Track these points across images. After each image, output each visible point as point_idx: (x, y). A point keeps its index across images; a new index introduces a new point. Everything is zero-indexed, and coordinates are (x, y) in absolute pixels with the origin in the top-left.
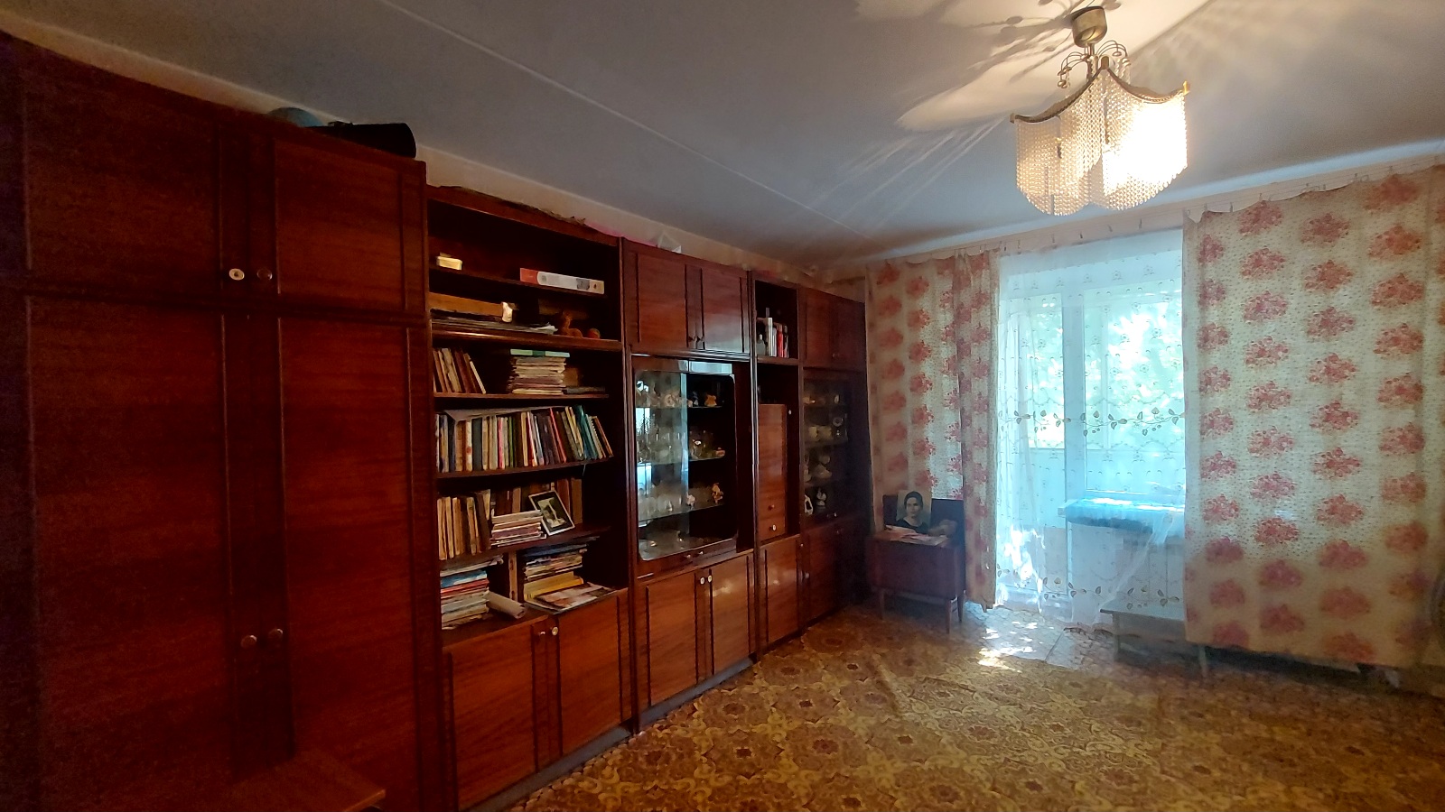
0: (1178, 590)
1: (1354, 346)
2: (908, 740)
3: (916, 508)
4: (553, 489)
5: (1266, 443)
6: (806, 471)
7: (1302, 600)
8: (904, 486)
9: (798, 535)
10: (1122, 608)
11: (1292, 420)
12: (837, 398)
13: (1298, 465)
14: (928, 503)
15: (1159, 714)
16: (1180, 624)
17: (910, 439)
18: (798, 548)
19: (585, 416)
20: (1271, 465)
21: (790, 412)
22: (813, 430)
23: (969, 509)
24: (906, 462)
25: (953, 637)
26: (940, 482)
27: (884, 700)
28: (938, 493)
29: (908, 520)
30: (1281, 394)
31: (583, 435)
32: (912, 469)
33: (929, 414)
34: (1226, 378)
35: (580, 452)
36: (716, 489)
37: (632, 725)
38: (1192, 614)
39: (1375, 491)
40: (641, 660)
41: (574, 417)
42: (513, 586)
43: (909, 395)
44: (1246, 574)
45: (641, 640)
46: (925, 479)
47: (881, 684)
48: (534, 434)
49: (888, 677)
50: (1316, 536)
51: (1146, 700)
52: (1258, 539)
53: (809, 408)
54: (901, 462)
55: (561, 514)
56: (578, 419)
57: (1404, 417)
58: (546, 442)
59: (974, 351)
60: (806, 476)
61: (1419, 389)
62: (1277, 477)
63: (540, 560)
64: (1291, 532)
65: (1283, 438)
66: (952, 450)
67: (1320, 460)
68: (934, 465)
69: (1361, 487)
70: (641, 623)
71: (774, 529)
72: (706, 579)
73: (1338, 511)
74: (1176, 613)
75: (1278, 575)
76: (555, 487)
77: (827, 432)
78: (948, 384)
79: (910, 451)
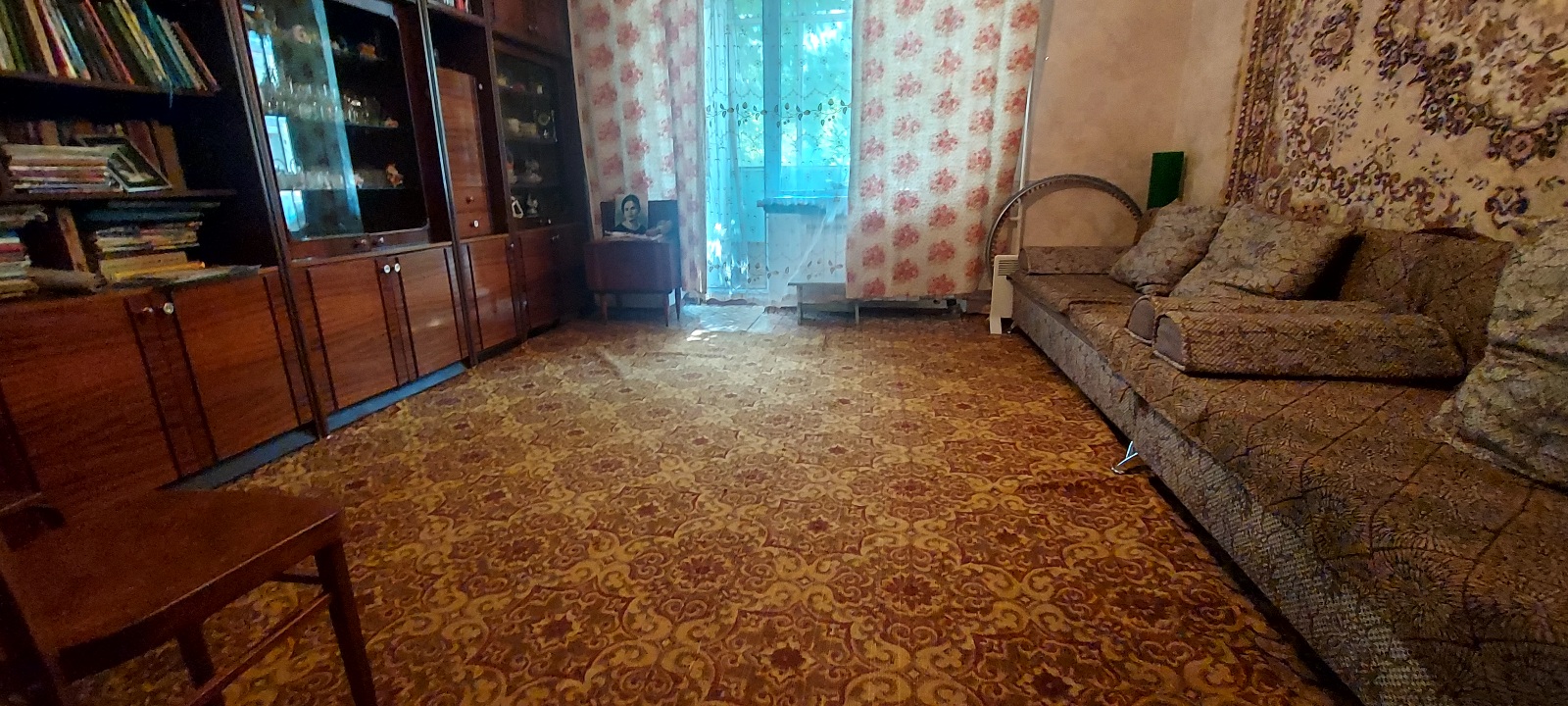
0: (842, 259)
1: (961, 42)
2: (628, 390)
3: (634, 211)
4: (120, 134)
5: (904, 127)
6: (510, 171)
7: (917, 254)
8: (621, 191)
9: (506, 235)
10: (804, 280)
11: (919, 106)
12: (540, 90)
13: (921, 146)
14: (644, 204)
15: (825, 345)
16: (842, 286)
17: (624, 137)
18: (508, 248)
19: (155, 17)
20: (906, 146)
21: (481, 87)
22: (514, 123)
23: (682, 206)
24: (621, 164)
25: (672, 326)
26: (655, 183)
27: (607, 371)
28: (653, 195)
29: (628, 224)
30: (915, 83)
31: (159, 48)
32: (627, 171)
33: (641, 109)
34: (881, 69)
35: (160, 74)
36: (392, 170)
37: (315, 428)
38: (851, 277)
39: (964, 164)
40: (315, 358)
41: (134, 17)
42: (77, 254)
43: (619, 87)
44: (885, 239)
45: (309, 333)
46: (640, 181)
47: (605, 363)
48: (60, 28)
49: (610, 358)
50: (929, 202)
51: (817, 341)
52: (894, 209)
53: (506, 95)
54: (616, 165)
55: (143, 167)
56: (144, 22)
57: (984, 103)
58: (87, 44)
59: (682, 36)
60: (510, 176)
61: (994, 79)
62: (909, 156)
63: (121, 229)
64: (915, 202)
65: (915, 123)
66: (665, 147)
67: (936, 140)
68: (648, 164)
69: (956, 161)
70: (305, 313)
71: (476, 224)
72: (392, 269)
73: (943, 182)
74: (841, 278)
75: (906, 236)
76: (125, 131)
77: (532, 130)
78: (658, 74)
79: (625, 151)
